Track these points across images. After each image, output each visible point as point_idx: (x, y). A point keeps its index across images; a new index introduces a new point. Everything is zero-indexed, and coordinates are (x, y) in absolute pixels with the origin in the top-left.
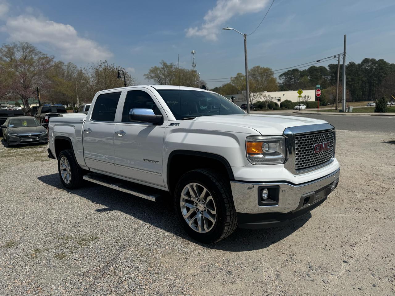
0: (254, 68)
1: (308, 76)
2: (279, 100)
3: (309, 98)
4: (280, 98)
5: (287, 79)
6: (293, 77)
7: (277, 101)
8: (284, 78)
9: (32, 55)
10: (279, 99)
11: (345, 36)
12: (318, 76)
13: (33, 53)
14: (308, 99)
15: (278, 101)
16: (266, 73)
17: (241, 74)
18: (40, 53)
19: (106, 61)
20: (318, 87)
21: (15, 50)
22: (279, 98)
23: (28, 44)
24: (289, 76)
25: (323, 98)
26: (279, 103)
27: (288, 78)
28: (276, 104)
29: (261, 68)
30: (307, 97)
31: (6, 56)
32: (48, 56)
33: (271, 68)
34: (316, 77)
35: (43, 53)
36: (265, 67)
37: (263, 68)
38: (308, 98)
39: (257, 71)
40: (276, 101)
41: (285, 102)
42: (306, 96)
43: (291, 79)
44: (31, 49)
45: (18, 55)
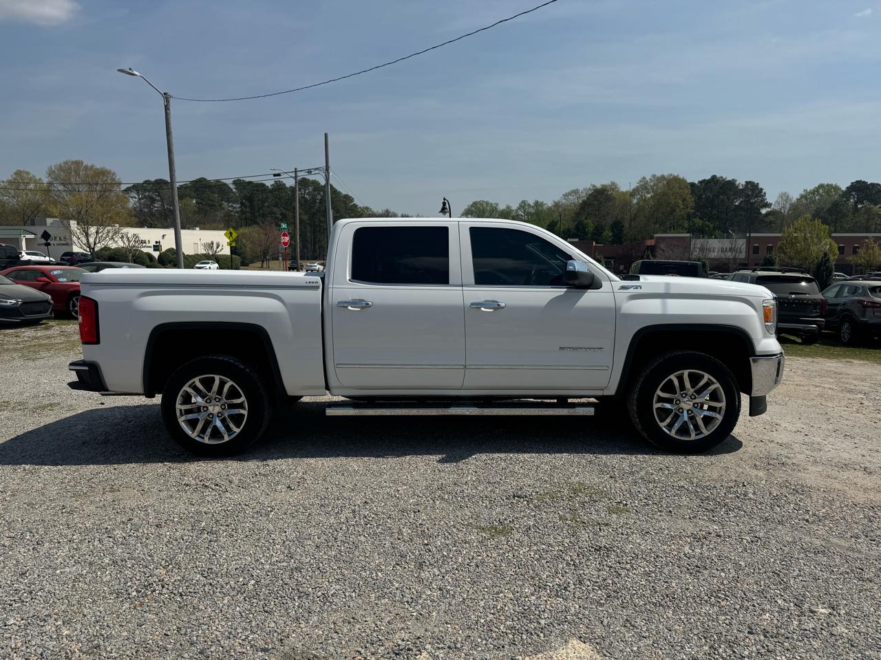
0: (66, 163)
1: (192, 198)
2: (157, 248)
3: (220, 248)
4: (159, 242)
5: (142, 201)
6: (158, 198)
7: (152, 249)
8: (135, 198)
10: (158, 246)
11: (326, 135)
12: (214, 201)
14: (218, 250)
15: (155, 250)
16: (100, 180)
17: (28, 173)
20: (284, 229)
22: (156, 242)
24: (147, 194)
25: (241, 248)
26: (156, 254)
27: (145, 197)
28: (150, 256)
29: (86, 167)
30: (215, 246)
33: (113, 171)
34: (211, 203)
36: (98, 166)
37: (92, 167)
38: (218, 247)
39: (77, 173)
40: (151, 251)
41: (168, 253)
42: (212, 243)
43: (153, 201)
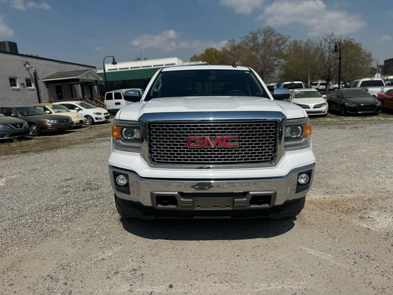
9: (271, 37)
13: (272, 35)
18: (279, 34)
19: (332, 33)
21: (259, 35)
23: (269, 28)
31: (250, 41)
32: (285, 36)
35: (281, 34)
44: (271, 32)
45: (260, 40)
